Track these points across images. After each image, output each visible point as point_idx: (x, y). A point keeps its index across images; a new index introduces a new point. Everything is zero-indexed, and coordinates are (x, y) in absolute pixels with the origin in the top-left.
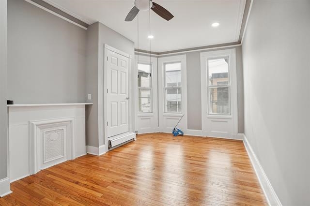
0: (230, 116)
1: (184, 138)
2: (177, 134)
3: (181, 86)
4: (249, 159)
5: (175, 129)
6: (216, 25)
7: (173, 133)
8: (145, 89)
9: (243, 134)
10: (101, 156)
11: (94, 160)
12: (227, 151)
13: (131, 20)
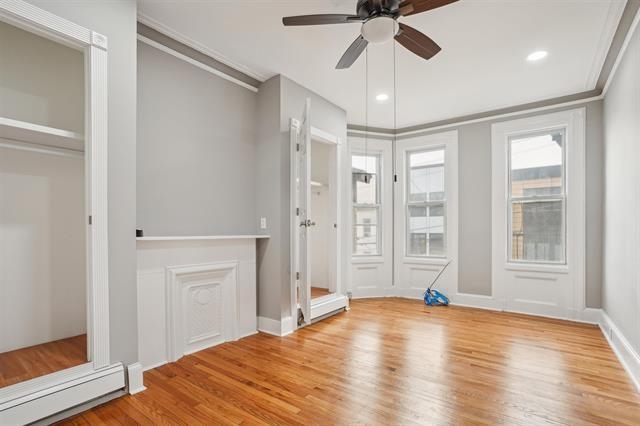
0: (564, 267)
1: (449, 311)
2: (433, 301)
3: (445, 200)
4: (623, 370)
5: (429, 291)
6: (537, 56)
7: (426, 298)
8: (365, 207)
9: (601, 310)
10: (285, 337)
11: (273, 344)
12: (557, 346)
13: (348, 66)
